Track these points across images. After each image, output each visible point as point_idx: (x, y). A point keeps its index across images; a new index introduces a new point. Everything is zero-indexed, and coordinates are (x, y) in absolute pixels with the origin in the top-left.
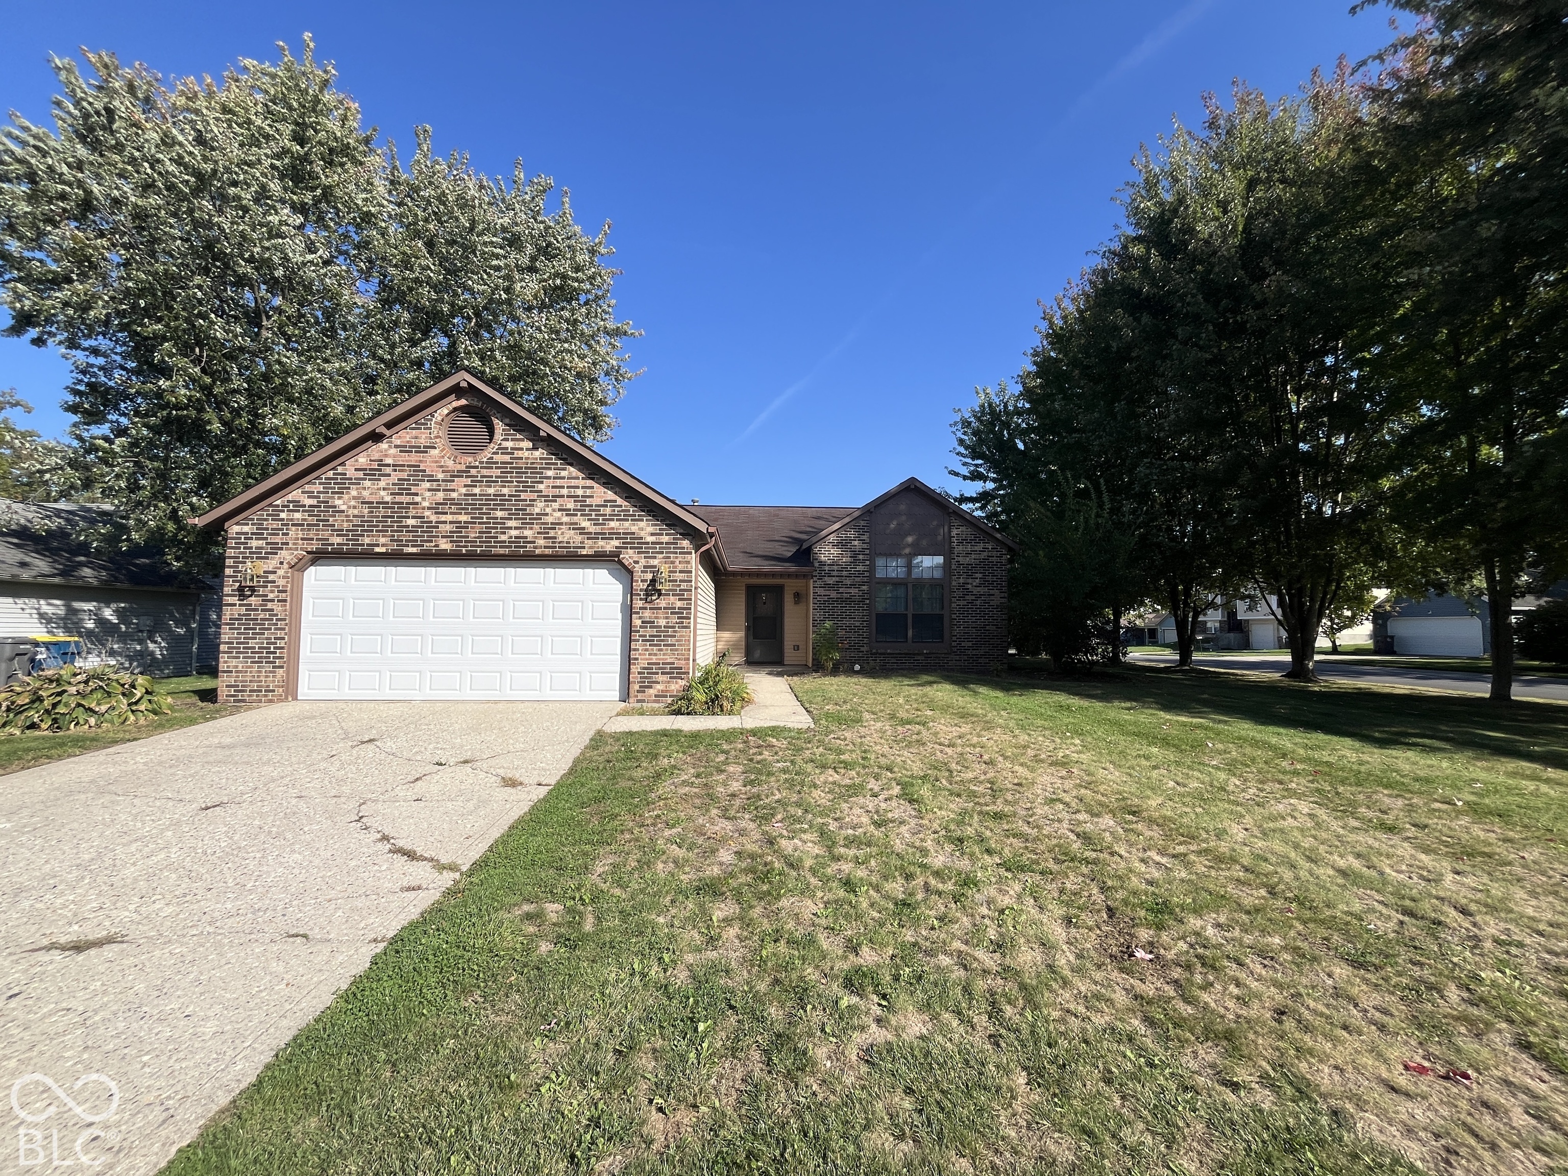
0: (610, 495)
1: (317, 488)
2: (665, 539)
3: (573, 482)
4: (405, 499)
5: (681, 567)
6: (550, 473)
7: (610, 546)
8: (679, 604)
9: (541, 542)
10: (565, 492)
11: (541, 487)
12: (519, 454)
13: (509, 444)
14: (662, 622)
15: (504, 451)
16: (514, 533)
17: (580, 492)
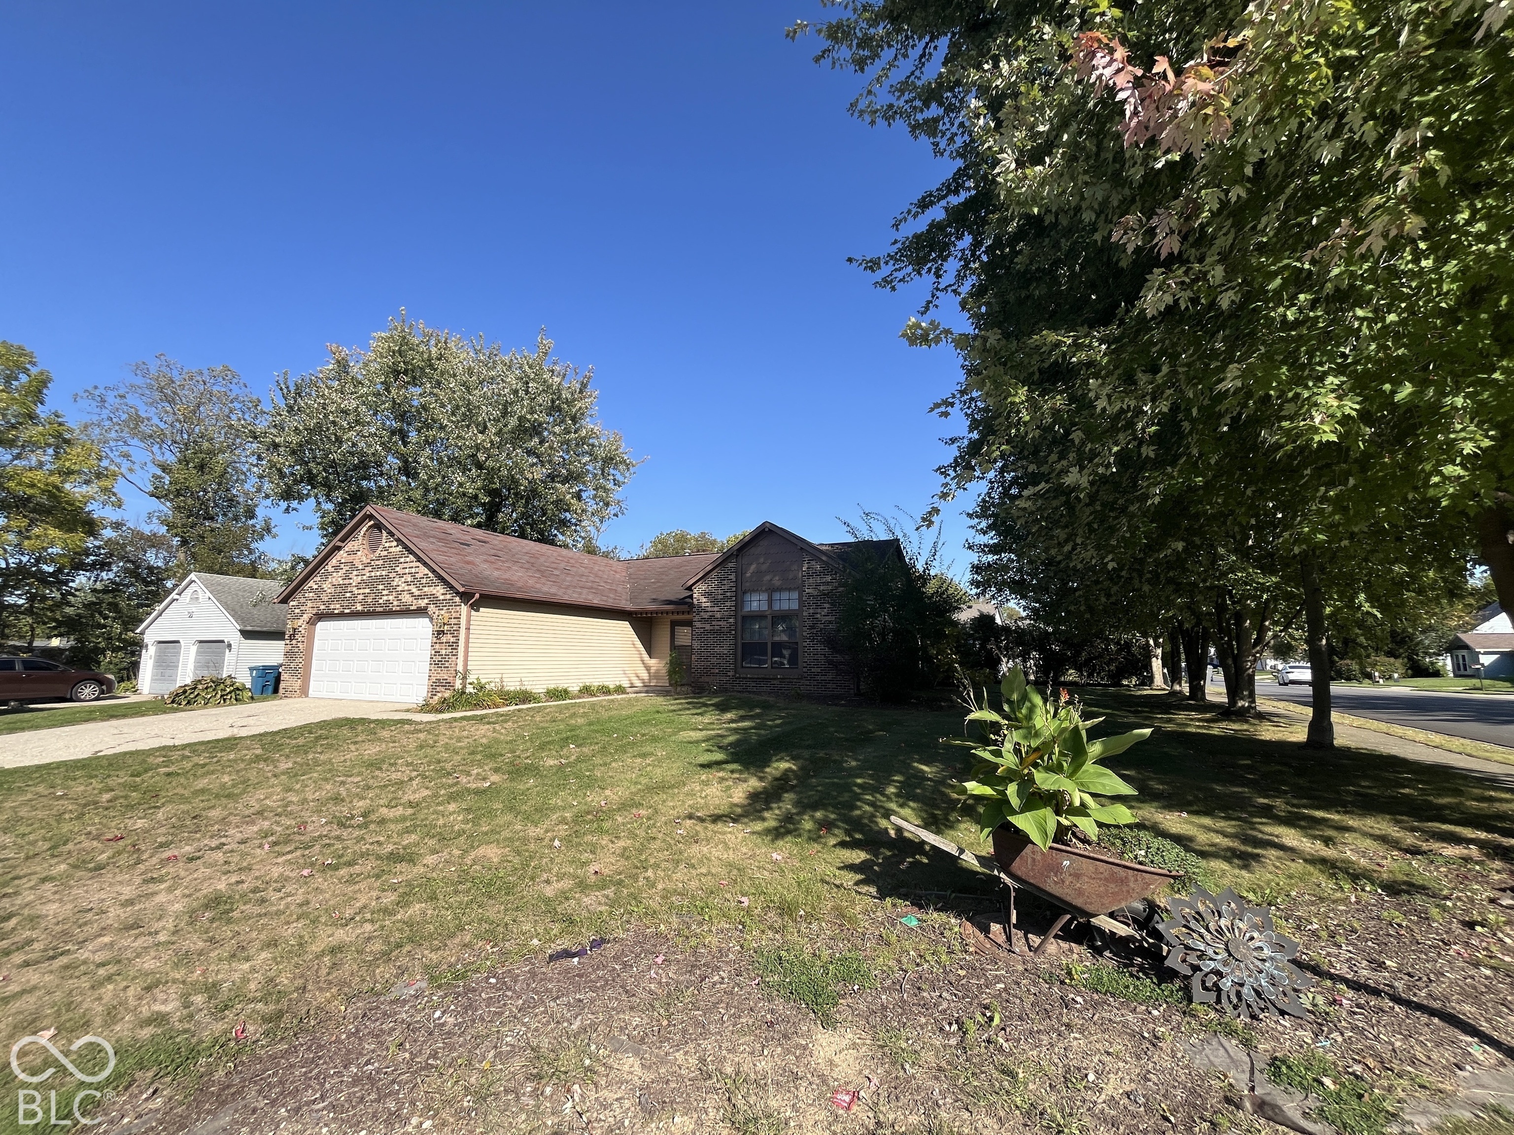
0: (426, 571)
1: (318, 579)
2: (448, 597)
3: (412, 565)
4: (347, 582)
5: (454, 615)
6: (402, 560)
7: (423, 603)
8: (452, 640)
9: (395, 603)
10: (407, 571)
11: (398, 569)
12: (391, 550)
13: (387, 545)
14: (443, 652)
15: (385, 548)
16: (385, 598)
17: (413, 570)
